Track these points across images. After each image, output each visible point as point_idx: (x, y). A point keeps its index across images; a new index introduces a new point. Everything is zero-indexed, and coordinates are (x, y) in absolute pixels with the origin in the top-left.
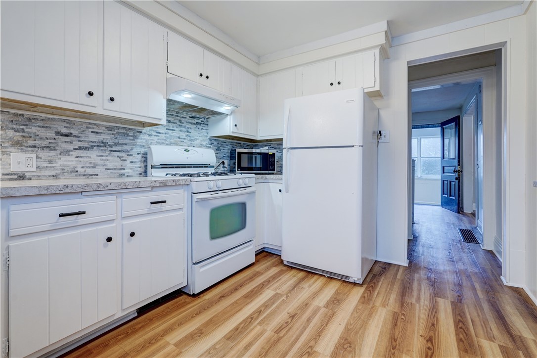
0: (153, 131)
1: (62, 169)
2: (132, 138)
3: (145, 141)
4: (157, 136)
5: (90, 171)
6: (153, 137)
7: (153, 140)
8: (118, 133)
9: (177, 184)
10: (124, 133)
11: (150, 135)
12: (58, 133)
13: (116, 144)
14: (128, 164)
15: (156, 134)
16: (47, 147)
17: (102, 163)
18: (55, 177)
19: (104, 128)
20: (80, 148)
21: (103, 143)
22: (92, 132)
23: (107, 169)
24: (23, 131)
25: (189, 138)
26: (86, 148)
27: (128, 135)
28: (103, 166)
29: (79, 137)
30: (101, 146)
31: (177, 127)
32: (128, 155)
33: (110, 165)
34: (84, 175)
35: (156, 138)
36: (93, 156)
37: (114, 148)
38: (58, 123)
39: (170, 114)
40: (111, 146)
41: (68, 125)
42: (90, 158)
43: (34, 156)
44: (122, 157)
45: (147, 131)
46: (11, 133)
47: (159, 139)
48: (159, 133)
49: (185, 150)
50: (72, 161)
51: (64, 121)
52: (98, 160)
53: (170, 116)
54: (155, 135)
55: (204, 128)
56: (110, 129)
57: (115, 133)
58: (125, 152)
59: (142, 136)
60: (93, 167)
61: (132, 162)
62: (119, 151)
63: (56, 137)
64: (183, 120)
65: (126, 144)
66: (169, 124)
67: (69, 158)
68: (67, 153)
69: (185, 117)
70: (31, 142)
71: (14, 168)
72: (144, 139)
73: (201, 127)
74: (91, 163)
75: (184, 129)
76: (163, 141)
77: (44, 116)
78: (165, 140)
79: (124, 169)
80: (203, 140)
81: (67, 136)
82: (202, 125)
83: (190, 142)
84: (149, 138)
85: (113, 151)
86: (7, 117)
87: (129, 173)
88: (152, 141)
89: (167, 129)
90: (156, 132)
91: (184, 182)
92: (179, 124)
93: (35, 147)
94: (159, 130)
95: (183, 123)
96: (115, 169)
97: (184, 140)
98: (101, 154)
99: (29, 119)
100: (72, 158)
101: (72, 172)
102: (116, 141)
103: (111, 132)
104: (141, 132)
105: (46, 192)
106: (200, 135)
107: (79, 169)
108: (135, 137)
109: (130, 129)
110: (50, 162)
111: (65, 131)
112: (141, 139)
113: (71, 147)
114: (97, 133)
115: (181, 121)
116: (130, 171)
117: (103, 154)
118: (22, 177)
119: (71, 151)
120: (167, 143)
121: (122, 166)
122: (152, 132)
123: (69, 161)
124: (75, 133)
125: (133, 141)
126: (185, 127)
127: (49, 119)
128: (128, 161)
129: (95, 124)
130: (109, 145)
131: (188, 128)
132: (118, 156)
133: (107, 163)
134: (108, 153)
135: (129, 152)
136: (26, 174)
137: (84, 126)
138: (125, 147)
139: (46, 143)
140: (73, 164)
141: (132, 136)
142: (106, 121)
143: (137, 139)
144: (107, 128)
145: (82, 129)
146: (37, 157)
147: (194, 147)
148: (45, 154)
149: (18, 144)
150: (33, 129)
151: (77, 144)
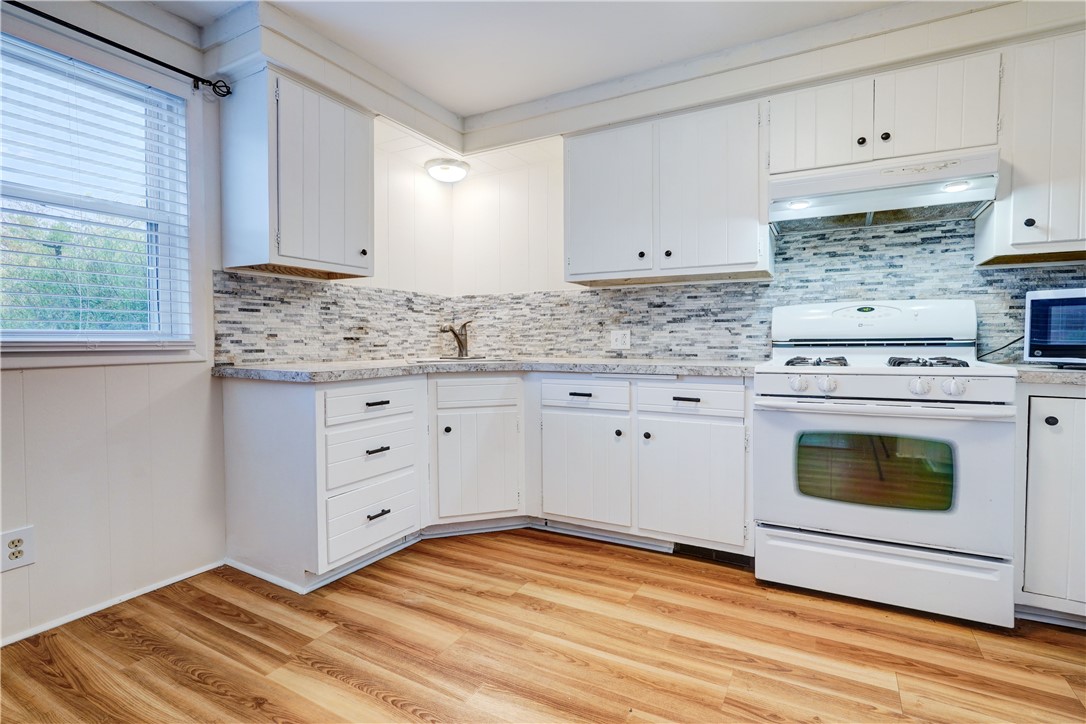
0: (794, 279)
1: (656, 347)
2: (750, 298)
3: (775, 300)
4: (802, 287)
5: (687, 350)
6: (791, 292)
7: (793, 296)
8: (726, 293)
9: (724, 374)
10: (735, 292)
11: (785, 288)
12: (651, 305)
13: (724, 311)
14: (742, 339)
15: (802, 284)
16: (640, 322)
17: (703, 338)
18: (648, 355)
19: (704, 290)
20: (675, 321)
21: (703, 310)
22: (689, 297)
23: (710, 348)
24: (620, 307)
25: (895, 279)
26: (681, 320)
27: (743, 294)
28: (705, 342)
29: (672, 306)
30: (700, 316)
31: (854, 263)
32: (743, 326)
33: (714, 343)
34: (680, 355)
35: (800, 293)
36: (691, 329)
37: (720, 317)
38: (651, 292)
39: (835, 240)
40: (715, 314)
41: (660, 294)
42: (687, 332)
43: (628, 332)
44: (734, 329)
45: (779, 282)
46: (612, 310)
47: (807, 293)
48: (807, 281)
49: (859, 310)
50: (666, 337)
51: (656, 288)
52: (696, 335)
53: (836, 243)
54: (798, 287)
55: (952, 247)
56: (711, 289)
57: (721, 293)
58: (739, 321)
59: (769, 292)
60: (690, 345)
61: (750, 337)
62: (728, 321)
63: (649, 309)
64: (873, 244)
65: (740, 309)
66: (832, 259)
67: (663, 334)
68: (659, 327)
69: (881, 234)
70: (627, 318)
71: (615, 346)
72: (774, 297)
73: (939, 248)
74: (687, 339)
75: (877, 263)
76: (818, 295)
77: (638, 287)
78: (821, 292)
79: (737, 348)
80: (952, 277)
81: (659, 306)
82: (944, 241)
83: (900, 288)
84: (784, 294)
85: (719, 321)
86: (607, 295)
87: (745, 353)
88: (791, 299)
89: (827, 271)
90: (801, 281)
91: (739, 373)
92: (862, 253)
93: (630, 322)
94: (806, 275)
95: (873, 250)
96: (721, 348)
97: (875, 287)
98: (701, 326)
99: (625, 293)
100: (665, 333)
101: (665, 350)
102: (724, 305)
103: (715, 293)
104: (768, 286)
105: (559, 369)
106: (934, 268)
107: (675, 349)
108: (755, 295)
109: (746, 284)
110: (644, 339)
111: (658, 301)
112: (769, 297)
113: (664, 320)
114: (696, 297)
115: (867, 246)
116: (747, 350)
117: (704, 326)
118: (620, 355)
119: (664, 324)
120: (826, 297)
121: (732, 342)
122: (792, 282)
123: (661, 337)
124: (668, 301)
125: (753, 303)
126: (881, 258)
127: (642, 290)
128: (744, 335)
129: (693, 286)
130: (712, 313)
131: (892, 258)
132: (727, 329)
133: (710, 338)
134: (710, 324)
135: (744, 320)
136: (623, 352)
137: (679, 291)
138: (739, 314)
139: (638, 317)
140: (667, 341)
141: (750, 295)
142: (707, 279)
143: (761, 297)
144: (709, 288)
145: (676, 296)
146: (632, 334)
147: (912, 298)
148: (638, 329)
149: (617, 321)
150: (628, 304)
151: (671, 315)
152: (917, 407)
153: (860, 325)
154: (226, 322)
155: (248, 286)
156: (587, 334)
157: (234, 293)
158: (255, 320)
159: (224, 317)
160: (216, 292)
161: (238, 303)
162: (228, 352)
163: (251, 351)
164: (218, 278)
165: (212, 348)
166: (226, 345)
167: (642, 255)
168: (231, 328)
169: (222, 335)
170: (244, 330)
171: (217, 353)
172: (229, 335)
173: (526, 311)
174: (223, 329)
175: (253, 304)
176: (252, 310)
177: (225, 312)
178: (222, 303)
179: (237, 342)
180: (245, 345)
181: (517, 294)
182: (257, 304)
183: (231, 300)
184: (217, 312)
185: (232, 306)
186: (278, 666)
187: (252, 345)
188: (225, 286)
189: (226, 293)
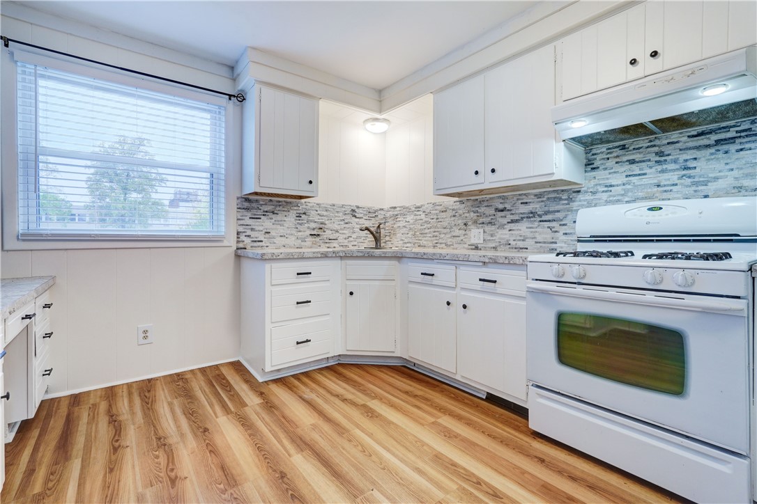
0: (600, 185)
1: (500, 242)
2: (566, 202)
3: (585, 203)
4: (606, 191)
5: (521, 244)
6: (597, 196)
7: (600, 199)
8: (548, 199)
9: (511, 262)
10: (555, 198)
11: (594, 193)
12: (497, 210)
13: (546, 213)
14: (560, 236)
15: (606, 189)
16: (490, 223)
17: (531, 235)
18: (495, 248)
19: (532, 197)
20: (512, 221)
21: (532, 213)
22: (522, 203)
23: (536, 242)
24: (478, 212)
25: (690, 180)
26: (517, 221)
27: (561, 199)
28: (533, 238)
29: (510, 210)
30: (530, 218)
31: (651, 167)
32: (560, 225)
33: (539, 238)
34: (516, 248)
35: (605, 196)
36: (523, 228)
37: (544, 218)
38: (497, 200)
39: (634, 149)
40: (540, 216)
41: (503, 201)
42: (520, 230)
43: (482, 231)
44: (554, 227)
45: (588, 188)
46: (472, 214)
47: (610, 196)
48: (611, 186)
49: (649, 209)
50: (506, 234)
51: (500, 197)
52: (527, 232)
53: (635, 151)
54: (603, 191)
55: (747, 146)
56: (538, 196)
57: (545, 199)
58: (557, 221)
59: (580, 196)
60: (523, 240)
61: (566, 234)
62: (549, 221)
63: (495, 213)
64: (667, 150)
65: (558, 211)
66: (632, 166)
68: (502, 226)
69: (675, 140)
70: (481, 220)
71: (474, 241)
72: (584, 200)
73: (733, 148)
74: (521, 236)
75: (673, 166)
76: (620, 198)
77: (488, 196)
78: (622, 195)
79: (556, 243)
80: (747, 176)
81: (502, 211)
82: (738, 141)
83: (694, 188)
84: (592, 198)
85: (543, 221)
86: (469, 204)
87: (562, 247)
88: (598, 201)
89: (627, 176)
90: (606, 186)
91: (521, 261)
92: (658, 158)
93: (483, 223)
94: (610, 181)
95: (669, 155)
96: (545, 243)
97: (671, 188)
98: (531, 226)
99: (480, 202)
100: (506, 231)
101: (506, 244)
102: (546, 209)
103: (541, 199)
104: (579, 192)
106: (728, 167)
107: (512, 242)
108: (570, 200)
109: (563, 191)
110: (492, 235)
111: (501, 207)
112: (580, 201)
113: (505, 221)
114: (526, 203)
115: (663, 152)
116: (563, 245)
117: (532, 226)
118: (477, 248)
119: (505, 224)
120: (627, 199)
121: (553, 238)
122: (598, 187)
123: (503, 234)
124: (508, 207)
125: (568, 206)
126: (675, 161)
127: (491, 199)
128: (561, 233)
129: (525, 194)
130: (538, 215)
131: (686, 161)
132: (549, 227)
133: (537, 235)
134: (536, 224)
135: (561, 220)
136: (479, 245)
137: (515, 198)
138: (557, 215)
139: (488, 219)
140: (507, 237)
141: (565, 200)
142: (534, 189)
143: (574, 201)
144: (536, 195)
145: (513, 202)
146: (484, 232)
147: (706, 197)
148: (488, 228)
149: (475, 222)
150: (482, 210)
151: (510, 217)
152: (650, 297)
153: (648, 223)
154: (243, 225)
155: (254, 205)
156: (457, 232)
157: (247, 209)
158: (258, 223)
159: (241, 222)
160: (238, 208)
161: (249, 214)
162: (243, 241)
163: (255, 241)
164: (239, 201)
165: (236, 239)
166: (242, 237)
167: (477, 173)
168: (245, 229)
169: (241, 232)
170: (252, 229)
171: (238, 242)
172: (244, 232)
173: (423, 216)
174: (241, 229)
175: (257, 215)
176: (257, 218)
177: (242, 219)
178: (241, 214)
179: (248, 236)
180: (252, 238)
181: (418, 205)
182: (259, 215)
183: (245, 213)
184: (238, 219)
185: (246, 216)
186: (225, 415)
187: (256, 238)
188: (243, 205)
189: (243, 209)
